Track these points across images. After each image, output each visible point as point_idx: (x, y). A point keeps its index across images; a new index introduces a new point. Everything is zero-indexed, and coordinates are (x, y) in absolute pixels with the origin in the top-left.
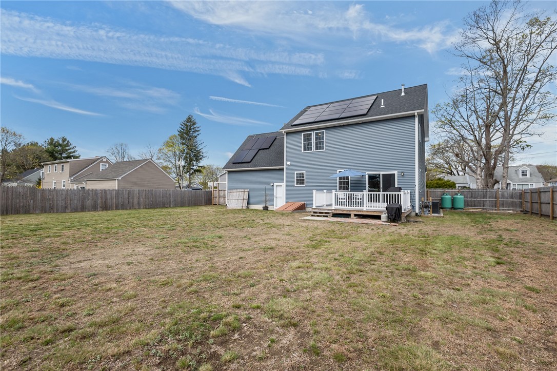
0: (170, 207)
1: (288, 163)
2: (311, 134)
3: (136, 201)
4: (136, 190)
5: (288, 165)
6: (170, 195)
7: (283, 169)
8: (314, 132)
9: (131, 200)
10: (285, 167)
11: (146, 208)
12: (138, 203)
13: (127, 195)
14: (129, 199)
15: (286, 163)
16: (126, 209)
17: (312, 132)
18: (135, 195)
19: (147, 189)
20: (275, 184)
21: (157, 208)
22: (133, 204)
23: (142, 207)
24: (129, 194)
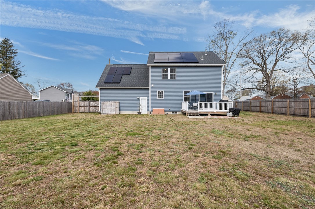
0: (44, 116)
1: (153, 85)
2: (167, 69)
3: (16, 111)
4: (16, 102)
5: (153, 87)
6: (43, 106)
7: (149, 89)
8: (170, 68)
9: (11, 111)
10: (150, 87)
11: (25, 118)
12: (18, 113)
13: (8, 107)
14: (9, 110)
15: (151, 85)
16: (7, 120)
17: (168, 68)
18: (15, 106)
19: (25, 101)
20: (141, 98)
21: (34, 117)
22: (13, 114)
23: (21, 117)
24: (10, 105)
